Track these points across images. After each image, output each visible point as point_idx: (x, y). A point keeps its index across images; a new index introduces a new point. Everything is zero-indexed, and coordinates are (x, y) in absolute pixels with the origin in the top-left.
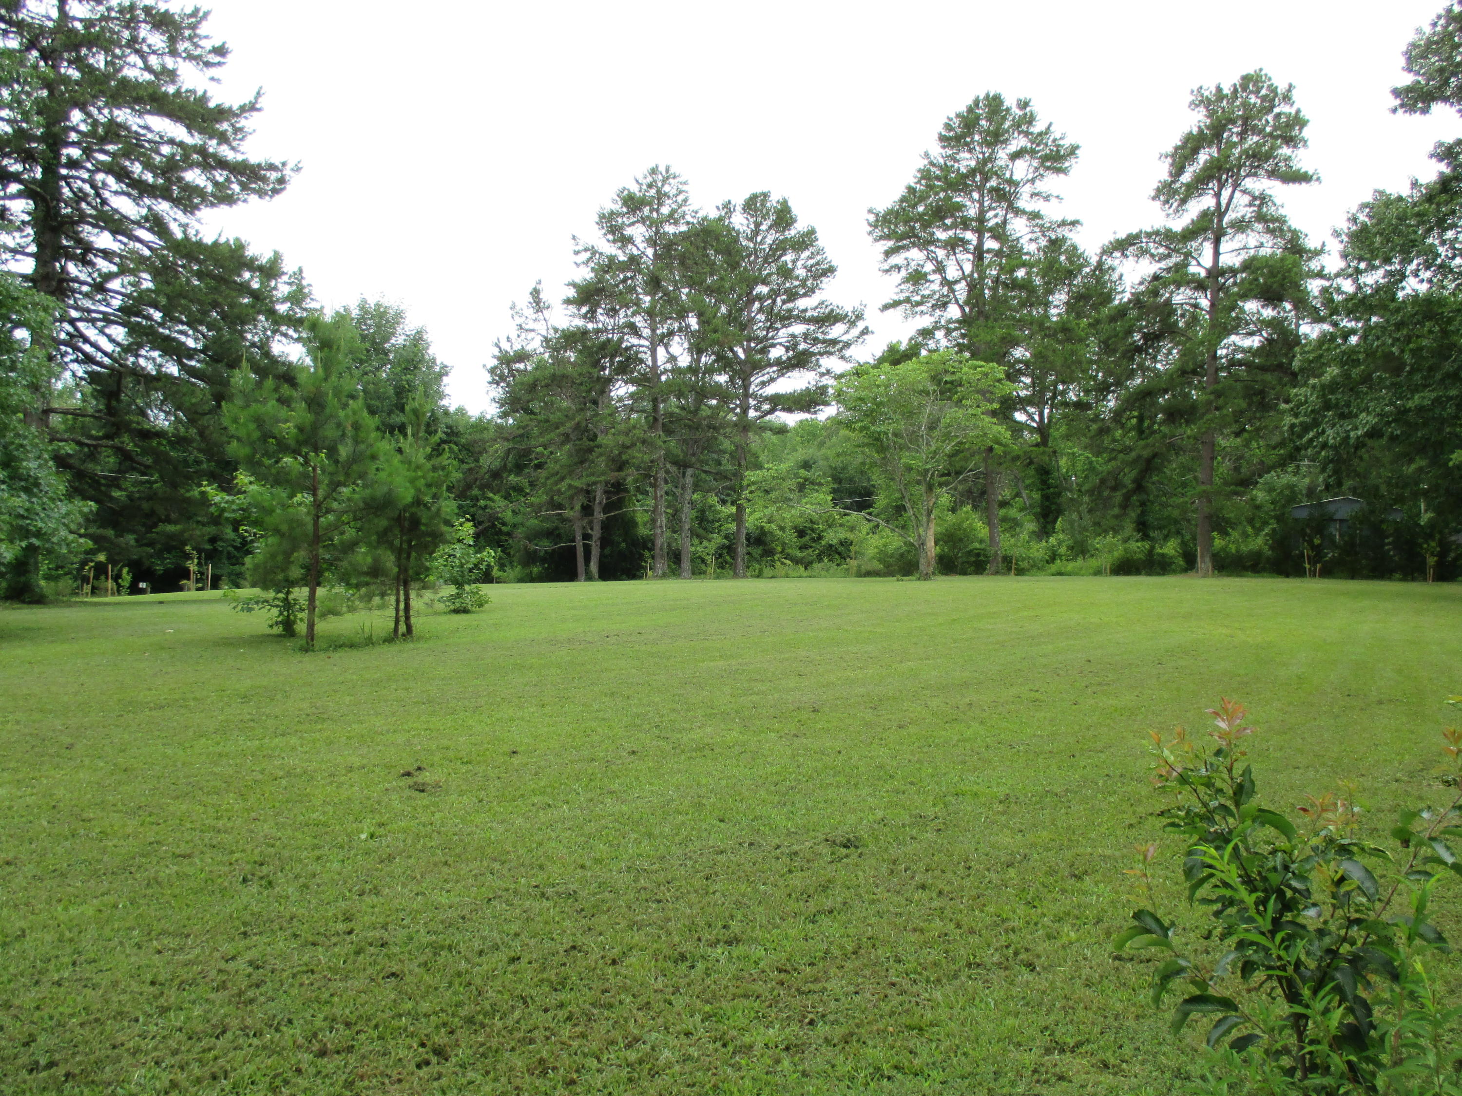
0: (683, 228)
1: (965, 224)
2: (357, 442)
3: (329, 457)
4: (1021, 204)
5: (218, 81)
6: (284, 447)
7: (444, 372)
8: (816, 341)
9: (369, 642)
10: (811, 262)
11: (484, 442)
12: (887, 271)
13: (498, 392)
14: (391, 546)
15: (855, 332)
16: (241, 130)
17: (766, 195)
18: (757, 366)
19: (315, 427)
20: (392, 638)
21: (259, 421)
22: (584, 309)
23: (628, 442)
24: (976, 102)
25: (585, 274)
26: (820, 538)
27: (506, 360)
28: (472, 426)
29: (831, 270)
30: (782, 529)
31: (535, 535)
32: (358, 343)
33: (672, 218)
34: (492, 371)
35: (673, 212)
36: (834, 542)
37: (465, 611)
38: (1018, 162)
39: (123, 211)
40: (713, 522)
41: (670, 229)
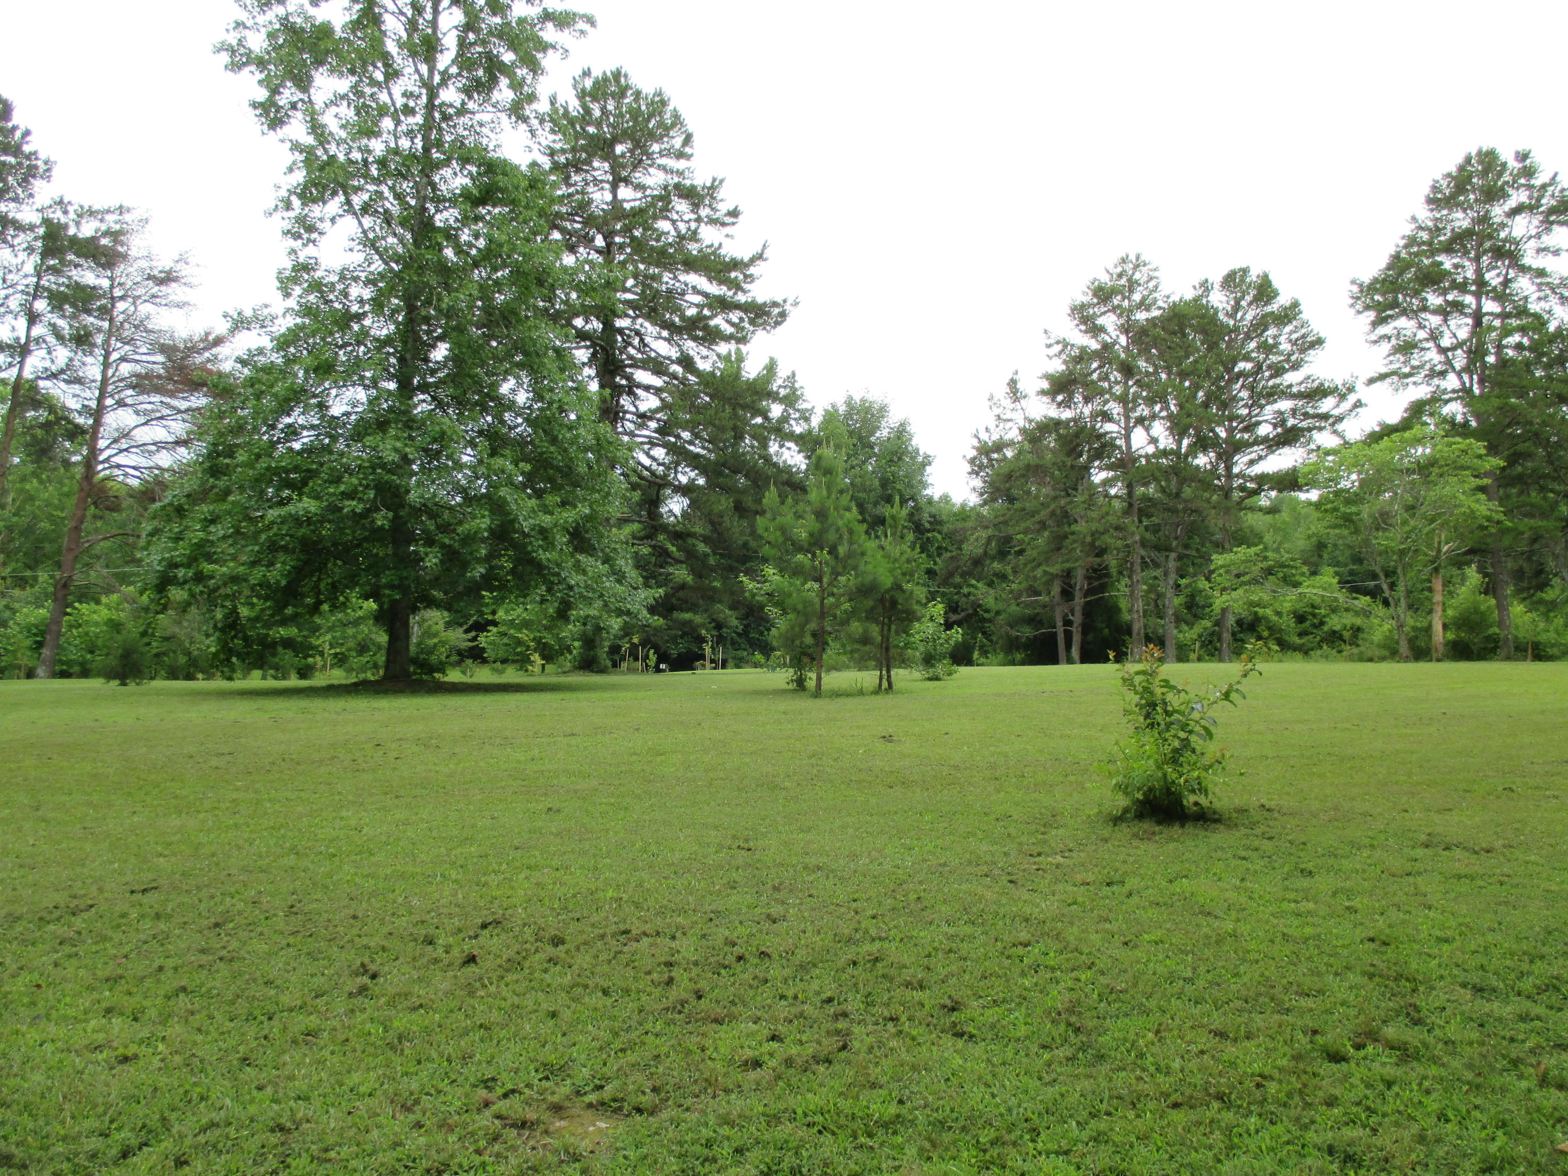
0: (1156, 313)
1: (1462, 287)
2: (851, 543)
3: (829, 553)
4: (1527, 261)
5: (732, 237)
6: (799, 548)
7: (927, 462)
8: (1306, 415)
9: (861, 693)
10: (1294, 336)
11: (964, 530)
12: (1375, 342)
13: (978, 483)
14: (877, 622)
15: (1346, 405)
16: (751, 276)
17: (1245, 271)
18: (1238, 447)
19: (823, 532)
20: (878, 691)
21: (783, 530)
22: (1060, 398)
23: (1101, 529)
24: (1468, 160)
25: (1057, 366)
26: (1322, 623)
27: (985, 450)
28: (955, 514)
29: (1319, 342)
30: (1279, 614)
31: (1014, 623)
32: (845, 438)
33: (1144, 305)
34: (972, 461)
35: (1144, 299)
36: (1337, 628)
37: (937, 679)
38: (1518, 218)
39: (663, 353)
40: (1204, 607)
41: (1141, 316)
